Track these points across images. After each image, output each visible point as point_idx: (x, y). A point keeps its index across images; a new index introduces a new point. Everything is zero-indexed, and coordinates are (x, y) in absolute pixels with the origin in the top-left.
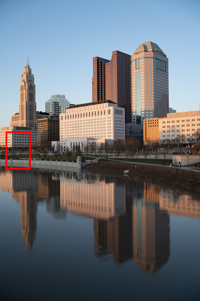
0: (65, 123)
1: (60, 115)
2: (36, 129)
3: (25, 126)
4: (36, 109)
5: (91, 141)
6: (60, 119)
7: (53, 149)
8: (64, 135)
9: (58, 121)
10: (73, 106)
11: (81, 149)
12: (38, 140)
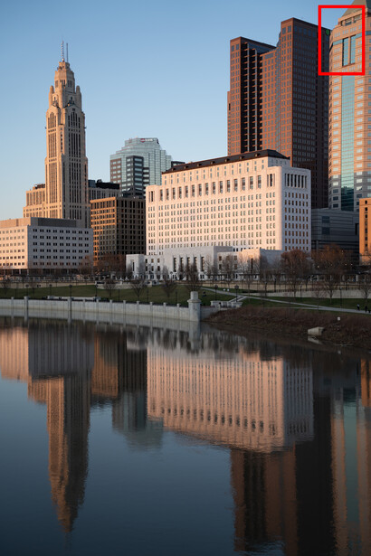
0: (161, 208)
1: (148, 189)
2: (88, 224)
3: (59, 216)
4: (86, 175)
5: (224, 255)
6: (147, 199)
7: (130, 275)
8: (156, 238)
9: (143, 205)
10: (178, 167)
11: (200, 273)
12: (92, 252)
